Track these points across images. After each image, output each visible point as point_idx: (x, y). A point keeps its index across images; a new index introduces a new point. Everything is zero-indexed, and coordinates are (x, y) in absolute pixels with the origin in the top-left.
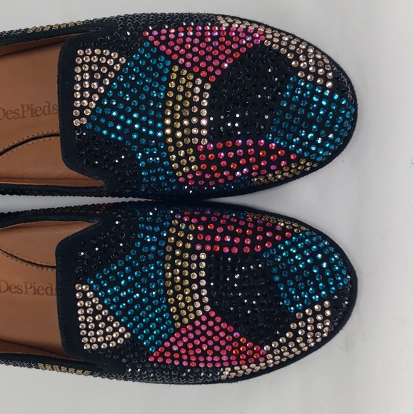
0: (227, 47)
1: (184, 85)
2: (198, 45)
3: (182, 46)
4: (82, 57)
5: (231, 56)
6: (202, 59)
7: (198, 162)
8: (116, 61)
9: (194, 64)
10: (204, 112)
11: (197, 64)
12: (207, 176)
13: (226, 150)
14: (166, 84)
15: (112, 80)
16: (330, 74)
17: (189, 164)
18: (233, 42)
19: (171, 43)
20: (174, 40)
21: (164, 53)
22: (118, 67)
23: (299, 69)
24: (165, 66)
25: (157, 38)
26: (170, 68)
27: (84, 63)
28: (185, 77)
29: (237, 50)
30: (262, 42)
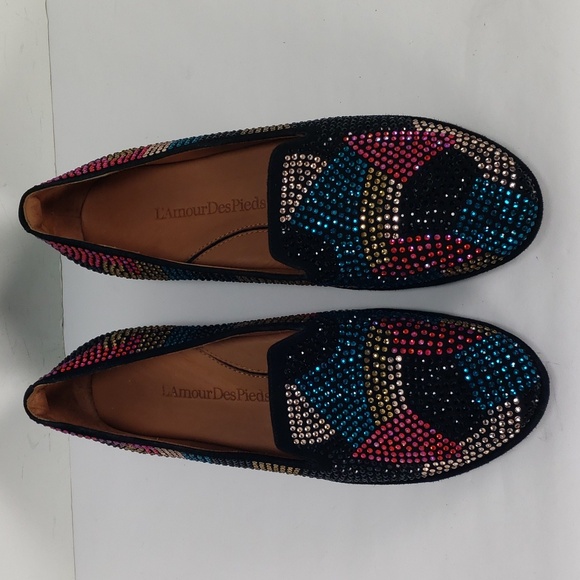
0: (419, 151)
1: (378, 185)
2: (392, 149)
3: (378, 150)
4: (289, 162)
5: (422, 159)
6: (396, 161)
7: (389, 255)
8: (319, 165)
9: (389, 166)
10: (396, 210)
11: (391, 166)
12: (399, 268)
13: (415, 244)
14: (363, 184)
15: (314, 182)
16: (514, 176)
17: (382, 257)
18: (425, 146)
19: (369, 148)
20: (372, 144)
21: (361, 157)
22: (319, 170)
23: (485, 171)
24: (362, 168)
25: (356, 143)
26: (367, 169)
27: (290, 167)
28: (379, 178)
29: (428, 153)
30: (452, 146)
